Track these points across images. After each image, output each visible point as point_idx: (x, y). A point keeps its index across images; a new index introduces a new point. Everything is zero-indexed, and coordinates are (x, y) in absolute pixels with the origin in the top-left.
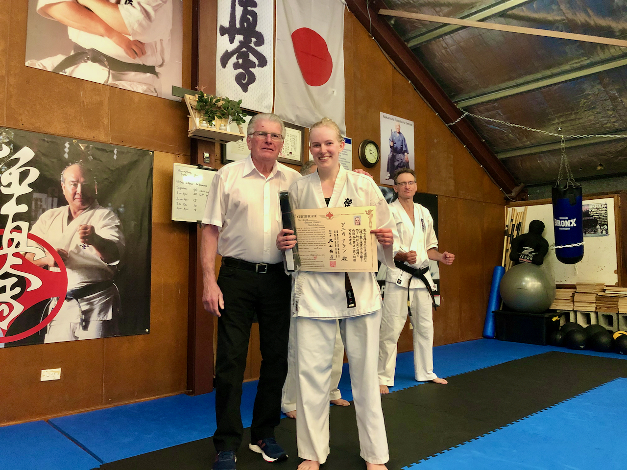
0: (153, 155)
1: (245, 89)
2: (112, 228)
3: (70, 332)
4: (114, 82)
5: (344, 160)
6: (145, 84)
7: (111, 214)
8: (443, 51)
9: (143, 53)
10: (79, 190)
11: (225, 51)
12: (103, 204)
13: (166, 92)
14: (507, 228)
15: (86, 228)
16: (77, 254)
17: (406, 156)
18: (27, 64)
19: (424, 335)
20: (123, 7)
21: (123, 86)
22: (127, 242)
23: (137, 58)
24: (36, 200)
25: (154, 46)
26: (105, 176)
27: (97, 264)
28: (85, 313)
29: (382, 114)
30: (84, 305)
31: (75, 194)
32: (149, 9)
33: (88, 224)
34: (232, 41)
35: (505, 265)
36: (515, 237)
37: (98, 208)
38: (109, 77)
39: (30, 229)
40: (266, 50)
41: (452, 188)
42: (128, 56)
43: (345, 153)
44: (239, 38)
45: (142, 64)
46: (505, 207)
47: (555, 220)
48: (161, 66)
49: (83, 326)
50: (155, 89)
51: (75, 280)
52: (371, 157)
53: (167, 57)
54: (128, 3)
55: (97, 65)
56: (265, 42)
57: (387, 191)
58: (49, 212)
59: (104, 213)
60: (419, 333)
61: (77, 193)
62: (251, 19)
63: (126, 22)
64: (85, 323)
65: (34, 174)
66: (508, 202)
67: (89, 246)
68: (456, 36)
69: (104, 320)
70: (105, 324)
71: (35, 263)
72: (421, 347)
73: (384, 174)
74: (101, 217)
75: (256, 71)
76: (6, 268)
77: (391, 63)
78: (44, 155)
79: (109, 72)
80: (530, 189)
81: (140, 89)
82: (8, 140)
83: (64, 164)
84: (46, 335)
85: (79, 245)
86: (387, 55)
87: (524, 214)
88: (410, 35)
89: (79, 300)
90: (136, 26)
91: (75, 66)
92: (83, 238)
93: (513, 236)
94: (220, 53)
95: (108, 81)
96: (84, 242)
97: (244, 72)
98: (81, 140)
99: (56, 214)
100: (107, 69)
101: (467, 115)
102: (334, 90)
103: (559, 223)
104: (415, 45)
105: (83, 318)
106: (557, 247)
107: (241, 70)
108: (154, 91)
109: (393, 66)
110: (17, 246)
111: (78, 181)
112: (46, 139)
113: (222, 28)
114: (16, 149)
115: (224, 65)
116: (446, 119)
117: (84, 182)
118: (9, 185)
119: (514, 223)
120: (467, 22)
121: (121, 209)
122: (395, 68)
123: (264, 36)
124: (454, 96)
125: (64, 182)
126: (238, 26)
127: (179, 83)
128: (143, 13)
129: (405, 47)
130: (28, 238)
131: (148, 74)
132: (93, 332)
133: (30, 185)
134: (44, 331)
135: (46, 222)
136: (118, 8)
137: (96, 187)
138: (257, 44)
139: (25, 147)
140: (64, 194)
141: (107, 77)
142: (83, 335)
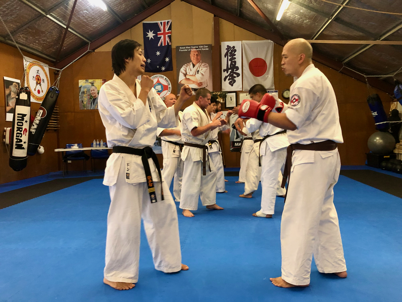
1: (232, 85)
9: (202, 85)
11: (225, 76)
18: (177, 95)
25: (205, 82)
32: (203, 73)
34: (227, 73)
40: (239, 71)
42: (198, 87)
45: (202, 87)
46: (391, 102)
48: (207, 87)
52: (287, 95)
53: (208, 84)
54: (198, 74)
62: (233, 63)
63: (198, 79)
66: (393, 100)
75: (236, 79)
87: (396, 106)
90: (200, 79)
94: (223, 78)
97: (232, 80)
102: (268, 75)
113: (224, 70)
115: (225, 81)
123: (239, 67)
126: (229, 67)
136: (195, 76)
138: (236, 71)
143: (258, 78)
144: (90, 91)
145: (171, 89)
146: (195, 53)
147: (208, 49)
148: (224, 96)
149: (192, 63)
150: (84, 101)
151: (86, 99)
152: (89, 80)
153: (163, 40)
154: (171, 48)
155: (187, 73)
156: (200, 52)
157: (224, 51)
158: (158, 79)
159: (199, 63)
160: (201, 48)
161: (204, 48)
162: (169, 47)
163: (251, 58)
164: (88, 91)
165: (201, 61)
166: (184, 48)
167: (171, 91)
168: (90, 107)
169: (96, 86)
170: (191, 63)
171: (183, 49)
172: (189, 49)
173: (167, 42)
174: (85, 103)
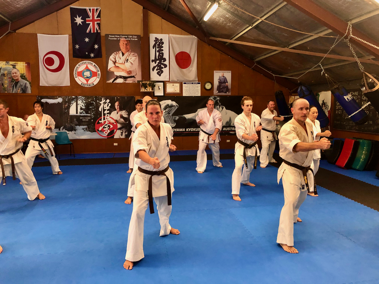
0: (135, 97)
1: (160, 75)
2: (126, 115)
3: (119, 136)
4: (125, 82)
5: (197, 90)
6: (132, 80)
7: (126, 112)
9: (131, 73)
10: (119, 107)
11: (153, 66)
15: (121, 115)
16: (119, 120)
17: (226, 84)
18: (107, 82)
21: (127, 82)
23: (130, 75)
24: (111, 110)
25: (134, 71)
26: (124, 103)
27: (123, 122)
28: (121, 132)
29: (215, 71)
32: (132, 62)
34: (155, 63)
37: (123, 111)
39: (110, 116)
40: (167, 63)
43: (198, 87)
44: (158, 61)
46: (290, 96)
48: (136, 75)
50: (134, 81)
51: (119, 126)
52: (208, 87)
53: (137, 73)
54: (127, 62)
55: (121, 79)
58: (113, 112)
62: (161, 55)
63: (127, 67)
64: (122, 135)
67: (122, 119)
69: (125, 134)
71: (111, 122)
75: (163, 69)
78: (111, 100)
81: (131, 82)
82: (105, 98)
89: (120, 130)
90: (129, 67)
91: (116, 80)
92: (120, 117)
97: (160, 71)
98: (118, 96)
99: (115, 112)
100: (123, 79)
102: (192, 68)
110: (108, 119)
112: (112, 97)
113: (152, 60)
115: (153, 70)
116: (249, 66)
117: (119, 105)
122: (221, 53)
123: (166, 59)
125: (116, 106)
126: (157, 58)
129: (225, 46)
131: (133, 78)
132: (123, 137)
133: (109, 107)
134: (114, 136)
135: (113, 114)
137: (122, 106)
138: (163, 62)
139: (108, 99)
141: (123, 81)
142: (121, 137)
143: (183, 70)
144: (11, 74)
145: (100, 76)
146: (124, 42)
147: (137, 39)
148: (153, 85)
149: (122, 52)
150: (4, 84)
151: (6, 82)
152: (10, 62)
153: (92, 27)
154: (101, 36)
155: (117, 61)
156: (129, 41)
157: (152, 43)
158: (87, 65)
159: (128, 52)
160: (130, 38)
161: (133, 38)
162: (98, 34)
163: (178, 51)
164: (9, 73)
165: (130, 51)
166: (114, 36)
167: (100, 78)
168: (12, 90)
169: (19, 69)
170: (120, 52)
171: (112, 38)
172: (118, 38)
173: (96, 29)
174: (6, 86)
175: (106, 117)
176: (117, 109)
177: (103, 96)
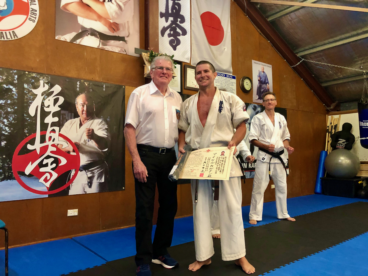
0: (125, 88)
1: (175, 49)
2: (103, 130)
3: (82, 189)
4: (103, 47)
5: (232, 89)
6: (120, 47)
7: (102, 122)
8: (289, 22)
9: (118, 29)
10: (85, 108)
11: (163, 27)
12: (98, 117)
13: (131, 52)
14: (328, 128)
15: (89, 130)
16: (85, 145)
17: (268, 86)
18: (56, 38)
19: (281, 191)
20: (107, 4)
21: (108, 49)
22: (112, 137)
23: (115, 33)
24: (63, 114)
25: (124, 25)
26: (99, 100)
27: (96, 150)
28: (89, 178)
29: (253, 61)
30: (89, 174)
31: (83, 111)
32: (121, 4)
33: (91, 128)
34: (167, 21)
35: (327, 150)
36: (333, 133)
37: (95, 119)
38: (100, 44)
39: (60, 131)
40: (186, 25)
41: (295, 104)
42: (110, 32)
43: (232, 85)
44: (171, 19)
45: (118, 36)
46: (327, 115)
47: (360, 122)
48: (128, 36)
49: (89, 186)
50: (125, 50)
51: (84, 160)
52: (247, 87)
53: (131, 32)
54: (110, 1)
55: (93, 37)
56: (186, 21)
57: (257, 107)
58: (69, 121)
59: (99, 121)
60: (278, 190)
61: (84, 110)
62: (177, 7)
63: (109, 12)
64: (90, 184)
65: (61, 100)
66: (328, 112)
67: (92, 140)
68: (297, 13)
69: (100, 182)
70: (101, 184)
71: (63, 150)
72: (280, 199)
73: (255, 97)
74: (97, 124)
75: (180, 38)
76: (48, 153)
77: (258, 31)
78: (66, 89)
79: (100, 41)
80: (342, 104)
81: (117, 50)
82: (47, 81)
83: (77, 94)
84: (70, 190)
85: (86, 140)
86: (255, 26)
87: (339, 119)
88: (269, 14)
89: (86, 171)
90: (114, 14)
91: (82, 38)
92: (88, 136)
93: (332, 132)
94: (160, 28)
95: (99, 47)
96: (89, 138)
97: (174, 39)
98: (86, 81)
99: (73, 122)
100: (99, 39)
101: (303, 61)
102: (225, 47)
103: (363, 124)
104: (273, 19)
105: (89, 181)
106: (361, 139)
107: (172, 38)
108: (124, 51)
109: (259, 32)
110: (53, 141)
111: (84, 103)
112: (67, 80)
113: (161, 13)
114: (52, 86)
115: (163, 35)
116: (291, 63)
117: (88, 104)
118: (48, 106)
119: (332, 125)
120: (305, 4)
121: (108, 119)
122: (260, 34)
123: (185, 17)
124: (295, 49)
125: (77, 104)
126: (170, 12)
127: (138, 46)
128: (117, 7)
129: (266, 21)
130: (59, 136)
131: (121, 42)
132: (94, 189)
133: (59, 106)
134: (69, 188)
135: (68, 127)
136: (104, 4)
137: (94, 107)
139: (57, 85)
140: (77, 111)
141: (99, 44)
142: (89, 191)
145: (37, 17)
163: (204, 9)
167: (36, 21)
175: (48, 135)
176: (80, 113)
177: (42, 74)
